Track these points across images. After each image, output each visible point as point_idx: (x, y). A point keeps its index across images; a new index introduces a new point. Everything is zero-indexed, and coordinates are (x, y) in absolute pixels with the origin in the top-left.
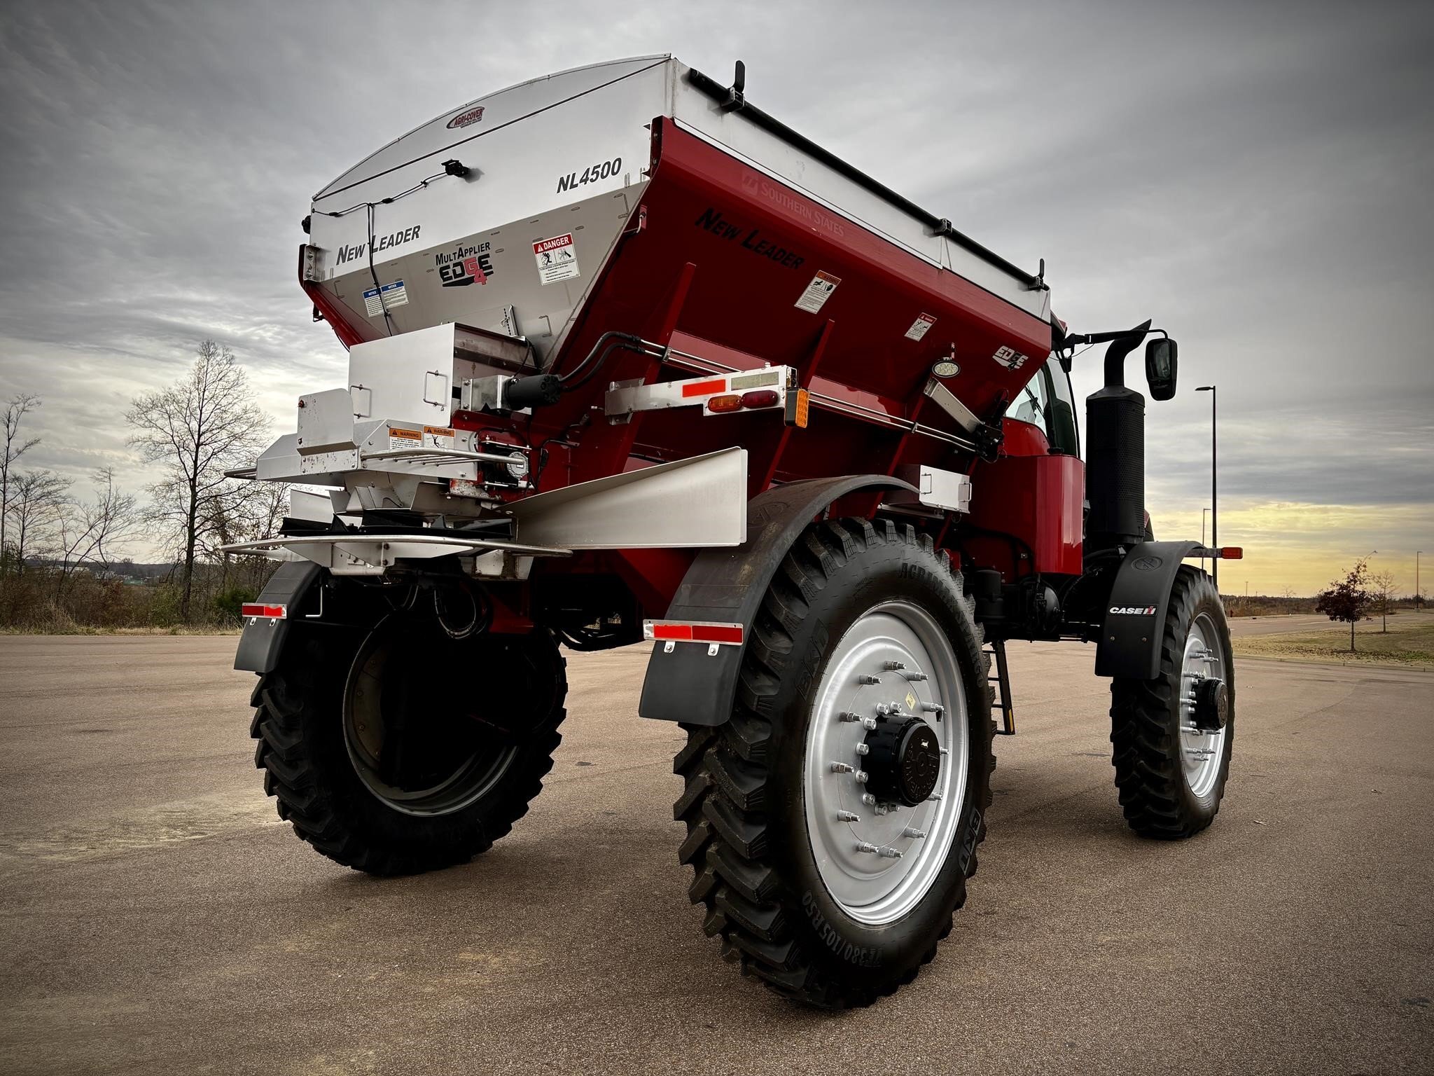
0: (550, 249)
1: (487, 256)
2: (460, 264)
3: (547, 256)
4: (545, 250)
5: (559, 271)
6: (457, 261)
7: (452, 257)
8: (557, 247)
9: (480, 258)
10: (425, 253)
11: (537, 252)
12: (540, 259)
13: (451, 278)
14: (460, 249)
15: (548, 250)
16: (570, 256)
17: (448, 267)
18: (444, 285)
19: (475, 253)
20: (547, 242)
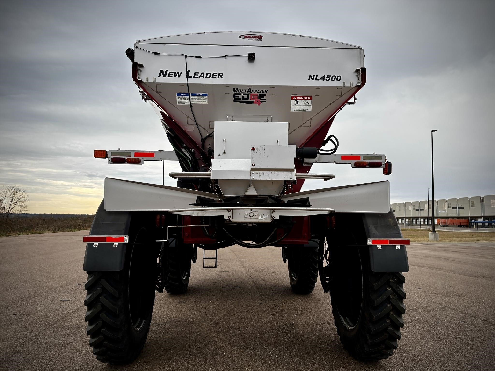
0: (300, 99)
1: (265, 95)
2: (248, 95)
3: (298, 102)
4: (297, 99)
5: (301, 108)
6: (246, 93)
7: (244, 91)
8: (304, 99)
9: (260, 95)
10: (227, 86)
11: (292, 99)
12: (293, 102)
13: (240, 99)
14: (250, 89)
15: (299, 99)
16: (309, 104)
17: (240, 94)
18: (234, 101)
19: (258, 92)
20: (299, 97)
